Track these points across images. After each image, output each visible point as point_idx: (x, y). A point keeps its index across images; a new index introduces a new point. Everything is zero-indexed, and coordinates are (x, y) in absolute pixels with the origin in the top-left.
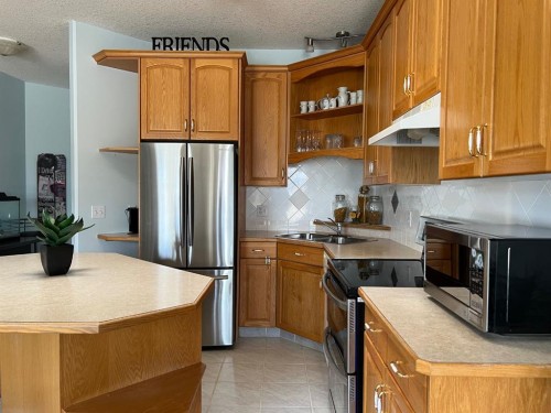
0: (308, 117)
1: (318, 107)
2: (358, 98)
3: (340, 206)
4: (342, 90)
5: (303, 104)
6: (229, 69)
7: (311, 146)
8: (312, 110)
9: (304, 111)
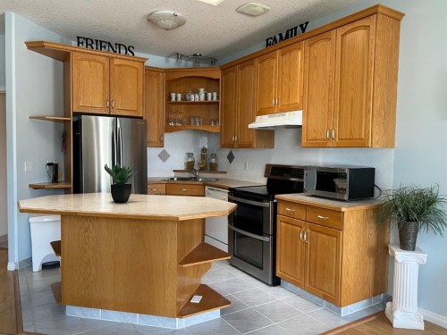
0: (176, 103)
1: (184, 98)
2: (213, 97)
3: (190, 160)
4: (202, 90)
5: (173, 95)
6: (137, 69)
7: (180, 122)
8: (179, 99)
9: (173, 99)
